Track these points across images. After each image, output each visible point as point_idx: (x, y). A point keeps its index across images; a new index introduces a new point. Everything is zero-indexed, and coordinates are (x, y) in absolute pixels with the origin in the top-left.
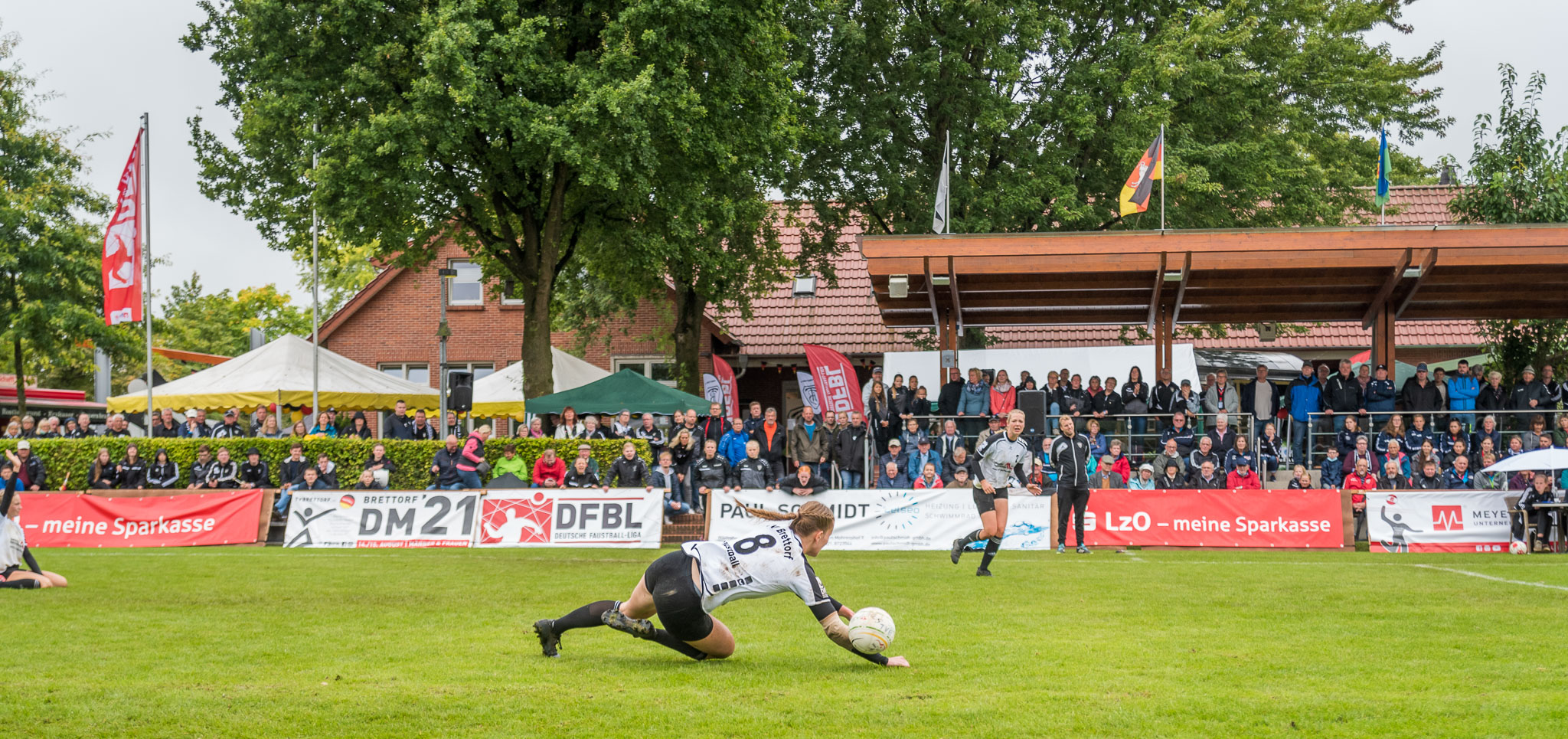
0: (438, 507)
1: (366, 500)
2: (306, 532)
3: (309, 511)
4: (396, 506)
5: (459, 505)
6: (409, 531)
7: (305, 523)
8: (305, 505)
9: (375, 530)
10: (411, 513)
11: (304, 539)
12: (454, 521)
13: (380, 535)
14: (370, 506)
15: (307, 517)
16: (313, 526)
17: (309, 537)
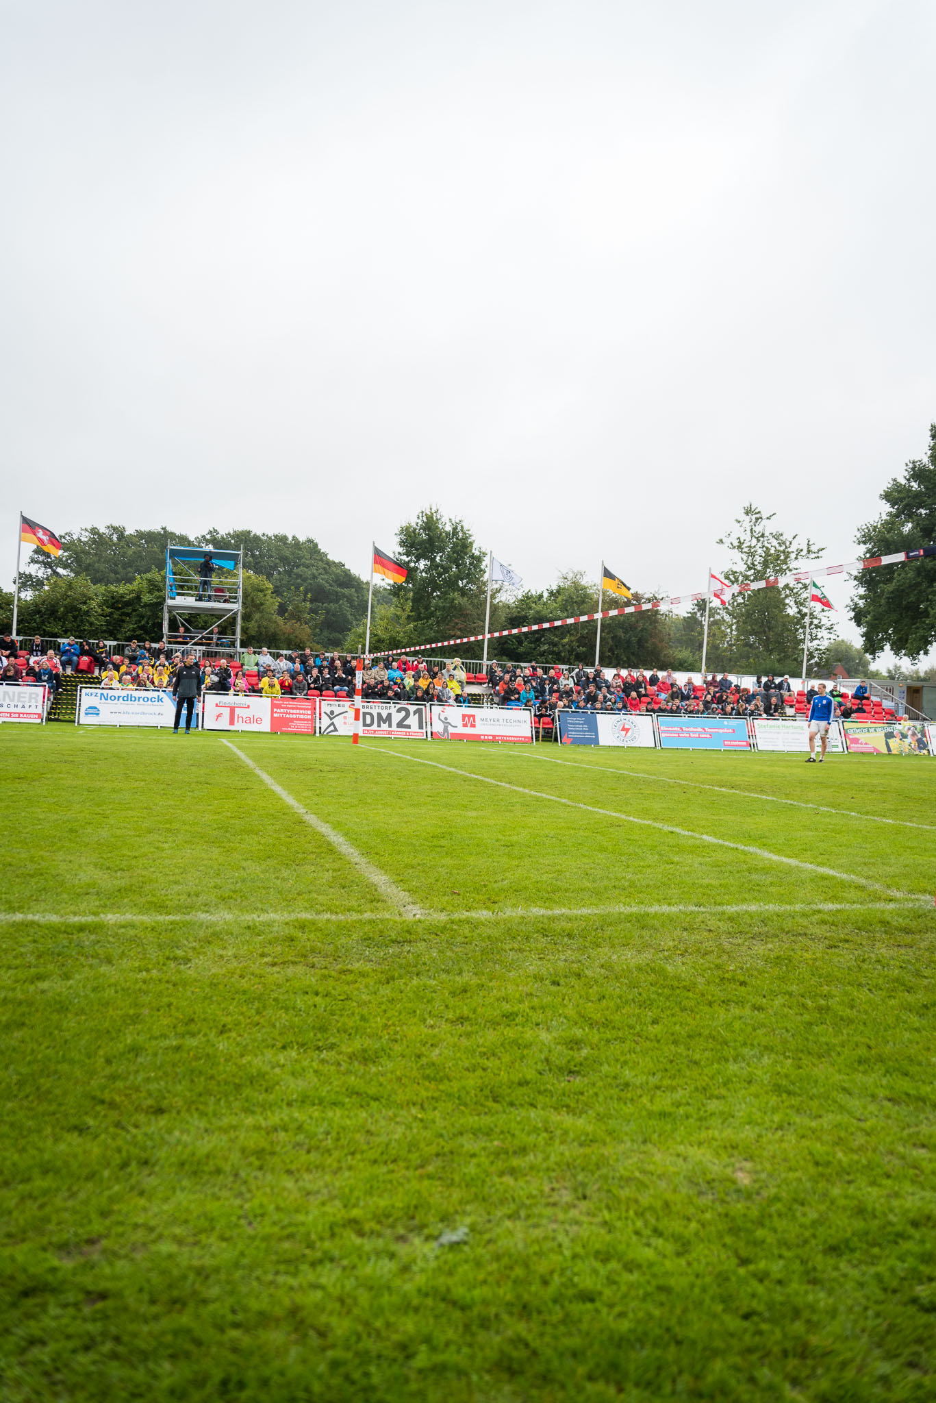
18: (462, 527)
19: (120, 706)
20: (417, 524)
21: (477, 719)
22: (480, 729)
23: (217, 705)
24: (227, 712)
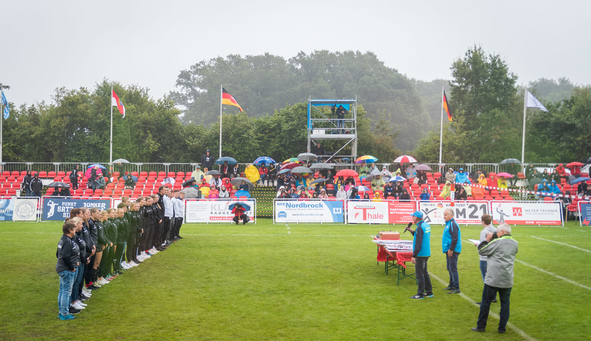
18: (499, 60)
19: (298, 211)
20: (465, 59)
21: (523, 210)
22: (525, 217)
23: (355, 208)
24: (361, 212)
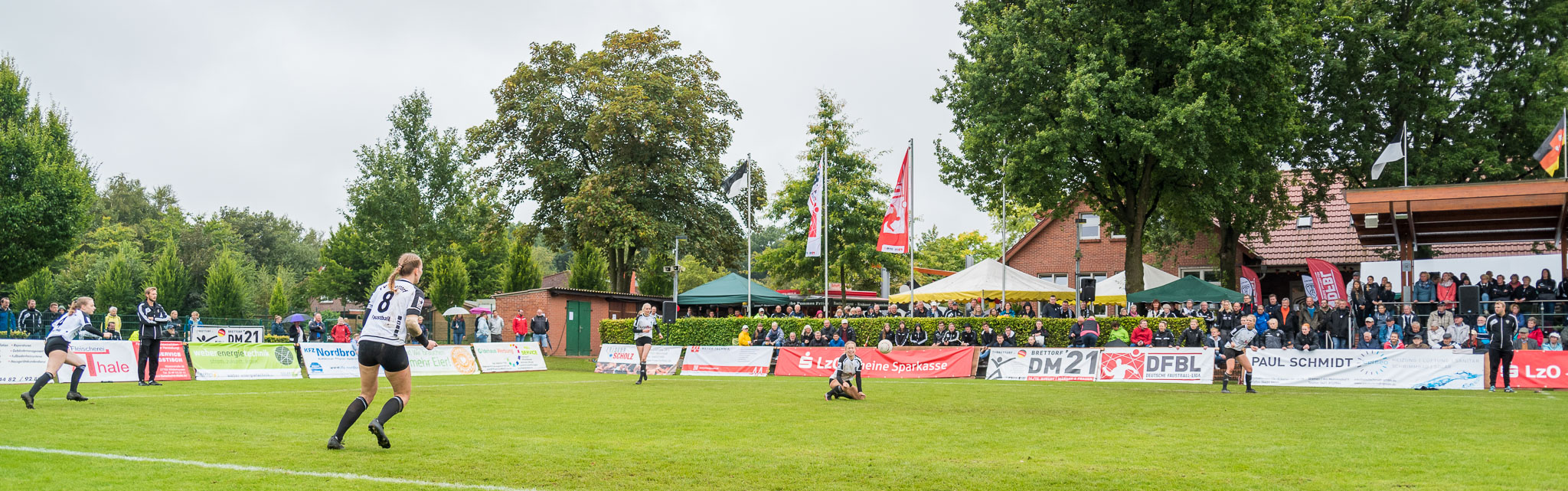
0: (1075, 357)
1: (1033, 353)
2: (998, 371)
3: (1000, 359)
4: (1050, 356)
5: (1088, 357)
6: (1058, 371)
7: (998, 366)
8: (998, 356)
9: (1038, 370)
10: (1059, 361)
11: (997, 375)
12: (1084, 366)
13: (1041, 373)
14: (1035, 356)
15: (999, 362)
16: (1002, 367)
17: (1000, 374)
